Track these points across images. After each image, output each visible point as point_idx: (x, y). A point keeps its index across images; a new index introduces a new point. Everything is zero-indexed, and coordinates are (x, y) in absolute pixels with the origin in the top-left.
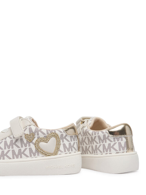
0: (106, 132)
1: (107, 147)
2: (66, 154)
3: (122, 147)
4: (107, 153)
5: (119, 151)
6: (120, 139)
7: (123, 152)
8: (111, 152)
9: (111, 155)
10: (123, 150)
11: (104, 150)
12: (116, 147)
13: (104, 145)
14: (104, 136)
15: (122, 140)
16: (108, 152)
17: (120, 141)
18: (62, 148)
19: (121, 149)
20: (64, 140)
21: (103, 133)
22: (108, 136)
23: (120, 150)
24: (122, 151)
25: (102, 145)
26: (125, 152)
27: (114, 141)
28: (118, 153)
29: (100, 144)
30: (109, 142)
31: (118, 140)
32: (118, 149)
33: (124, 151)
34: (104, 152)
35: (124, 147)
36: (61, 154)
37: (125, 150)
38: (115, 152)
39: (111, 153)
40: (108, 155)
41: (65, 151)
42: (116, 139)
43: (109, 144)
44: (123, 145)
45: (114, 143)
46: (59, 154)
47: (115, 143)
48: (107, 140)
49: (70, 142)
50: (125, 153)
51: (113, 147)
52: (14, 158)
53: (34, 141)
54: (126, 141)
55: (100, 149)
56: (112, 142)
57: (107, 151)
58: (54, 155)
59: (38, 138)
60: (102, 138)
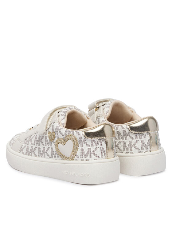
0: (127, 128)
1: (127, 145)
2: (82, 160)
3: (145, 146)
4: (127, 152)
5: (141, 151)
6: (143, 136)
7: (146, 152)
8: (132, 151)
9: (132, 154)
10: (147, 148)
11: (124, 148)
12: (139, 145)
13: (124, 143)
14: (125, 132)
15: (145, 137)
16: (129, 151)
17: (143, 138)
18: (79, 153)
19: (144, 147)
20: (83, 144)
21: (123, 128)
22: (129, 133)
23: (142, 149)
24: (145, 150)
25: (122, 142)
26: (149, 151)
27: (136, 138)
28: (140, 152)
29: (120, 140)
30: (131, 140)
31: (140, 138)
32: (140, 148)
33: (147, 150)
34: (124, 150)
35: (148, 146)
36: (77, 160)
37: (149, 149)
38: (137, 151)
39: (132, 153)
40: (129, 154)
41: (82, 157)
42: (138, 137)
43: (131, 142)
44: (146, 144)
45: (136, 140)
46: (75, 160)
47: (137, 142)
48: (128, 137)
49: (89, 147)
50: (149, 153)
51: (134, 145)
52: (39, 156)
53: (55, 141)
54: (149, 138)
55: (120, 147)
56: (134, 139)
57: (127, 150)
58: (70, 160)
59: (58, 137)
60: (122, 135)
